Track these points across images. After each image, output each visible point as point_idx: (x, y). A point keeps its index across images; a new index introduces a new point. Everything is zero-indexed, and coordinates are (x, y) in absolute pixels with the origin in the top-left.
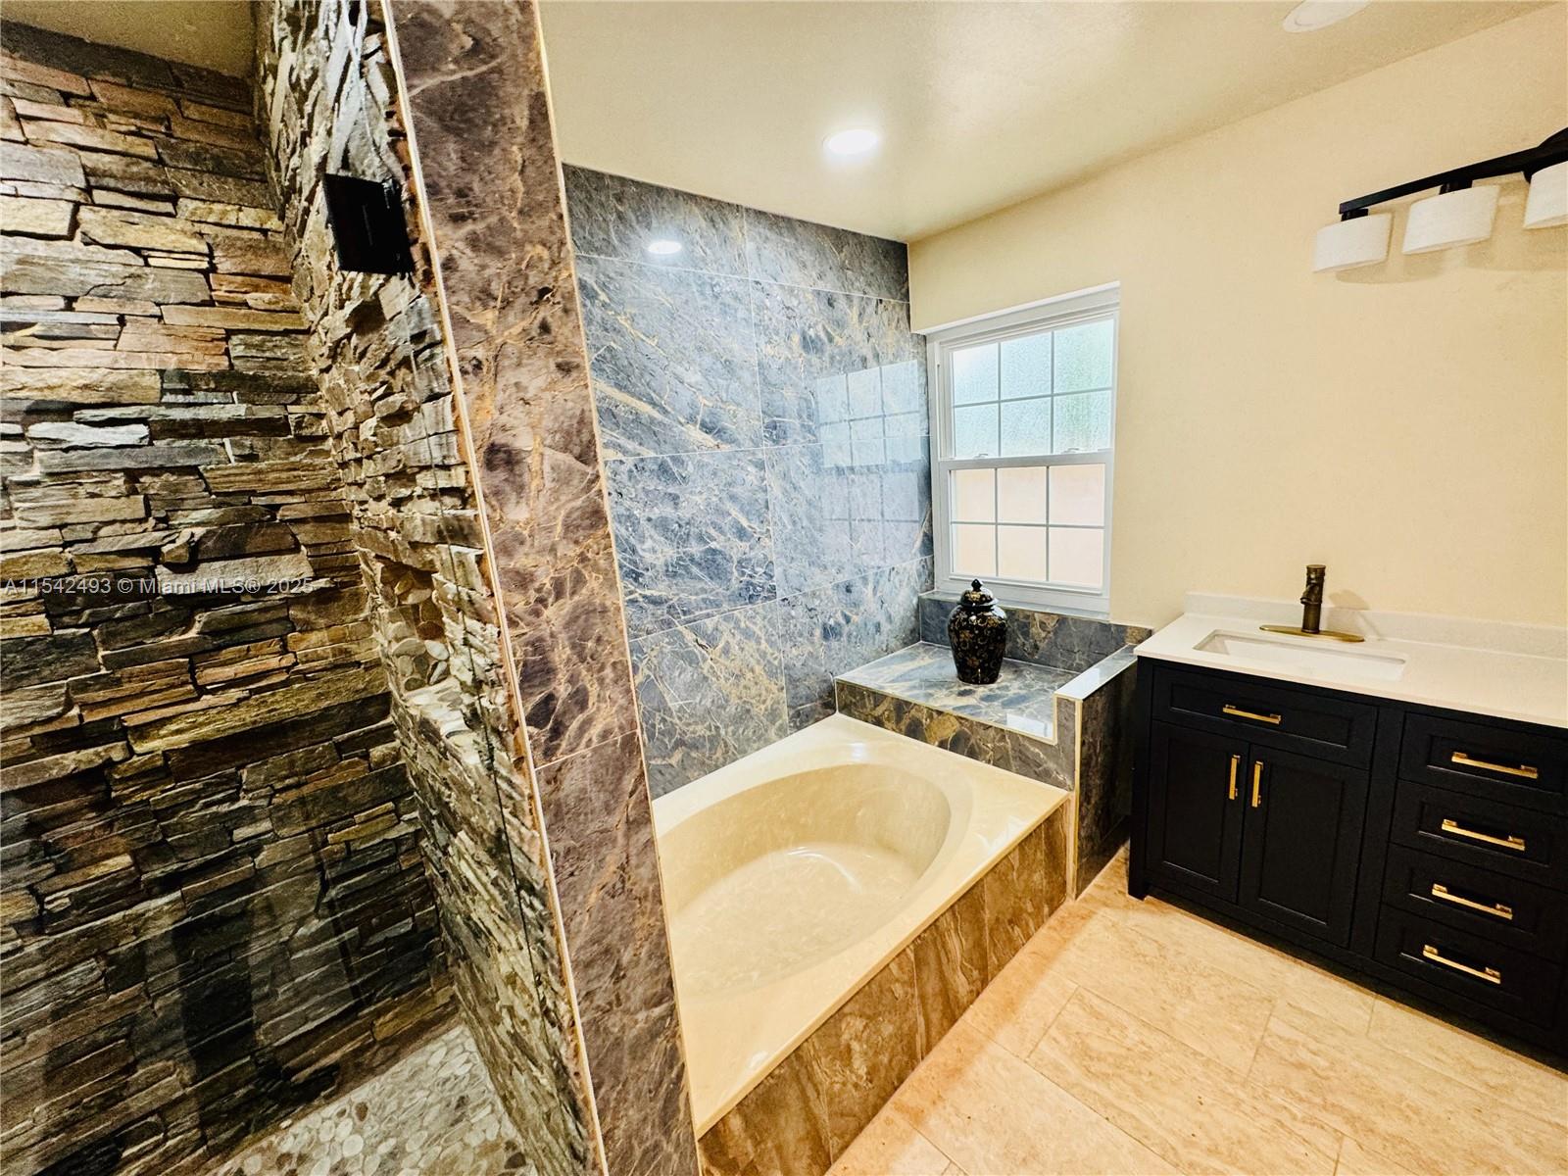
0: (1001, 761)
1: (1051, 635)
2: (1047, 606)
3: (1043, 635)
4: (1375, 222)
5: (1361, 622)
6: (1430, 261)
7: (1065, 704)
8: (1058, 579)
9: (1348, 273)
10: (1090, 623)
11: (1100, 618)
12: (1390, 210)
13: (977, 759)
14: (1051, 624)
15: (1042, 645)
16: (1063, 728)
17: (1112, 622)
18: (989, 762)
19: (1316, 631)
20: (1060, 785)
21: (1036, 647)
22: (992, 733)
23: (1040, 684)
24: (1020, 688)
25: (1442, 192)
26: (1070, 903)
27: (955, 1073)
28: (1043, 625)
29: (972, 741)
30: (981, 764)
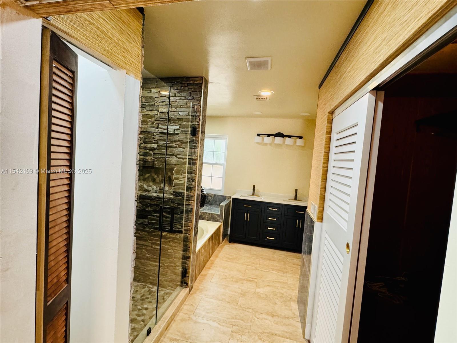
0: (209, 220)
1: (213, 198)
3: (211, 198)
4: (260, 138)
5: (259, 194)
6: (266, 144)
7: (222, 206)
8: (213, 188)
9: (258, 143)
10: (220, 195)
11: (222, 195)
12: (262, 137)
13: (204, 220)
14: (213, 196)
15: (210, 201)
16: (221, 211)
17: (224, 195)
18: (206, 220)
19: (254, 195)
20: (220, 222)
21: (209, 201)
22: (207, 214)
25: (267, 136)
26: (221, 245)
27: (212, 263)
28: (211, 197)
29: (203, 216)
30: (205, 221)
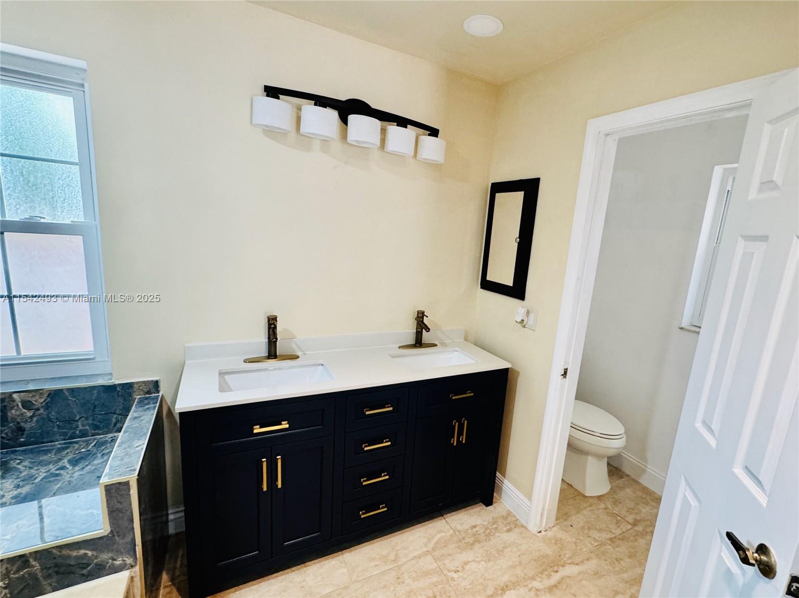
2: (28, 382)
3: (30, 414)
5: (294, 346)
8: (33, 351)
10: (91, 389)
11: (101, 382)
15: (29, 425)
16: (117, 512)
17: (117, 382)
19: (275, 356)
23: (43, 469)
24: (18, 487)
25: (315, 104)
28: (27, 404)
